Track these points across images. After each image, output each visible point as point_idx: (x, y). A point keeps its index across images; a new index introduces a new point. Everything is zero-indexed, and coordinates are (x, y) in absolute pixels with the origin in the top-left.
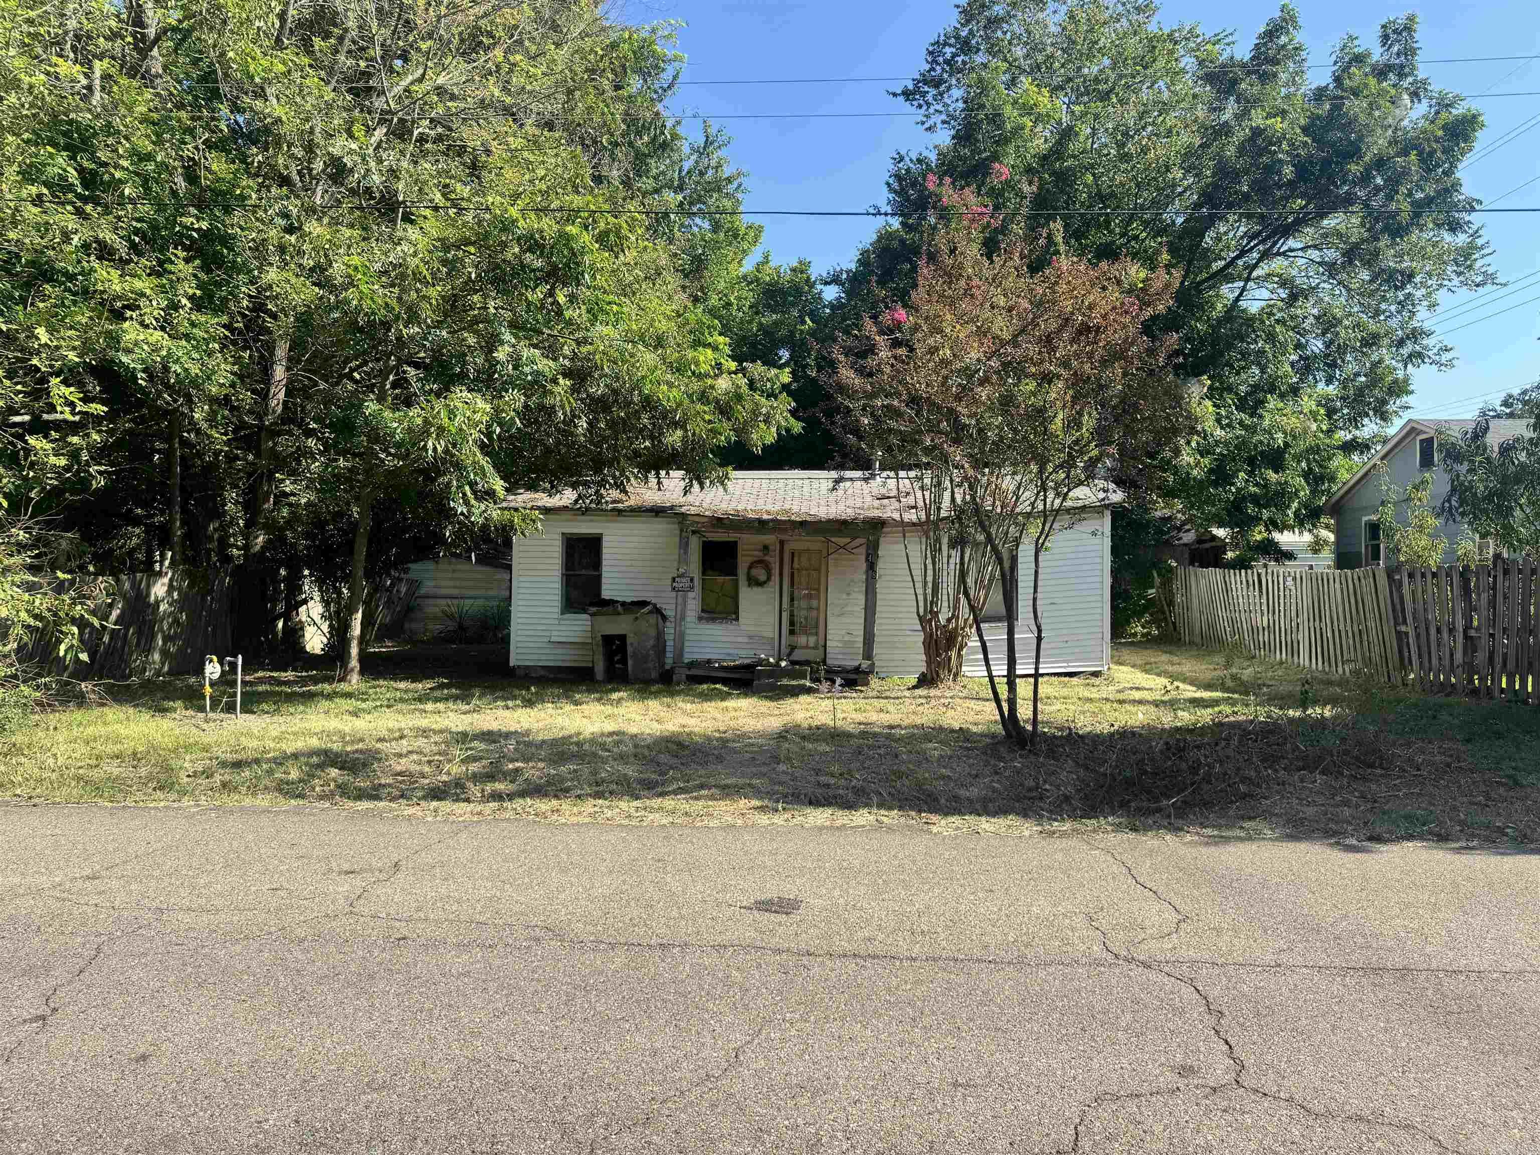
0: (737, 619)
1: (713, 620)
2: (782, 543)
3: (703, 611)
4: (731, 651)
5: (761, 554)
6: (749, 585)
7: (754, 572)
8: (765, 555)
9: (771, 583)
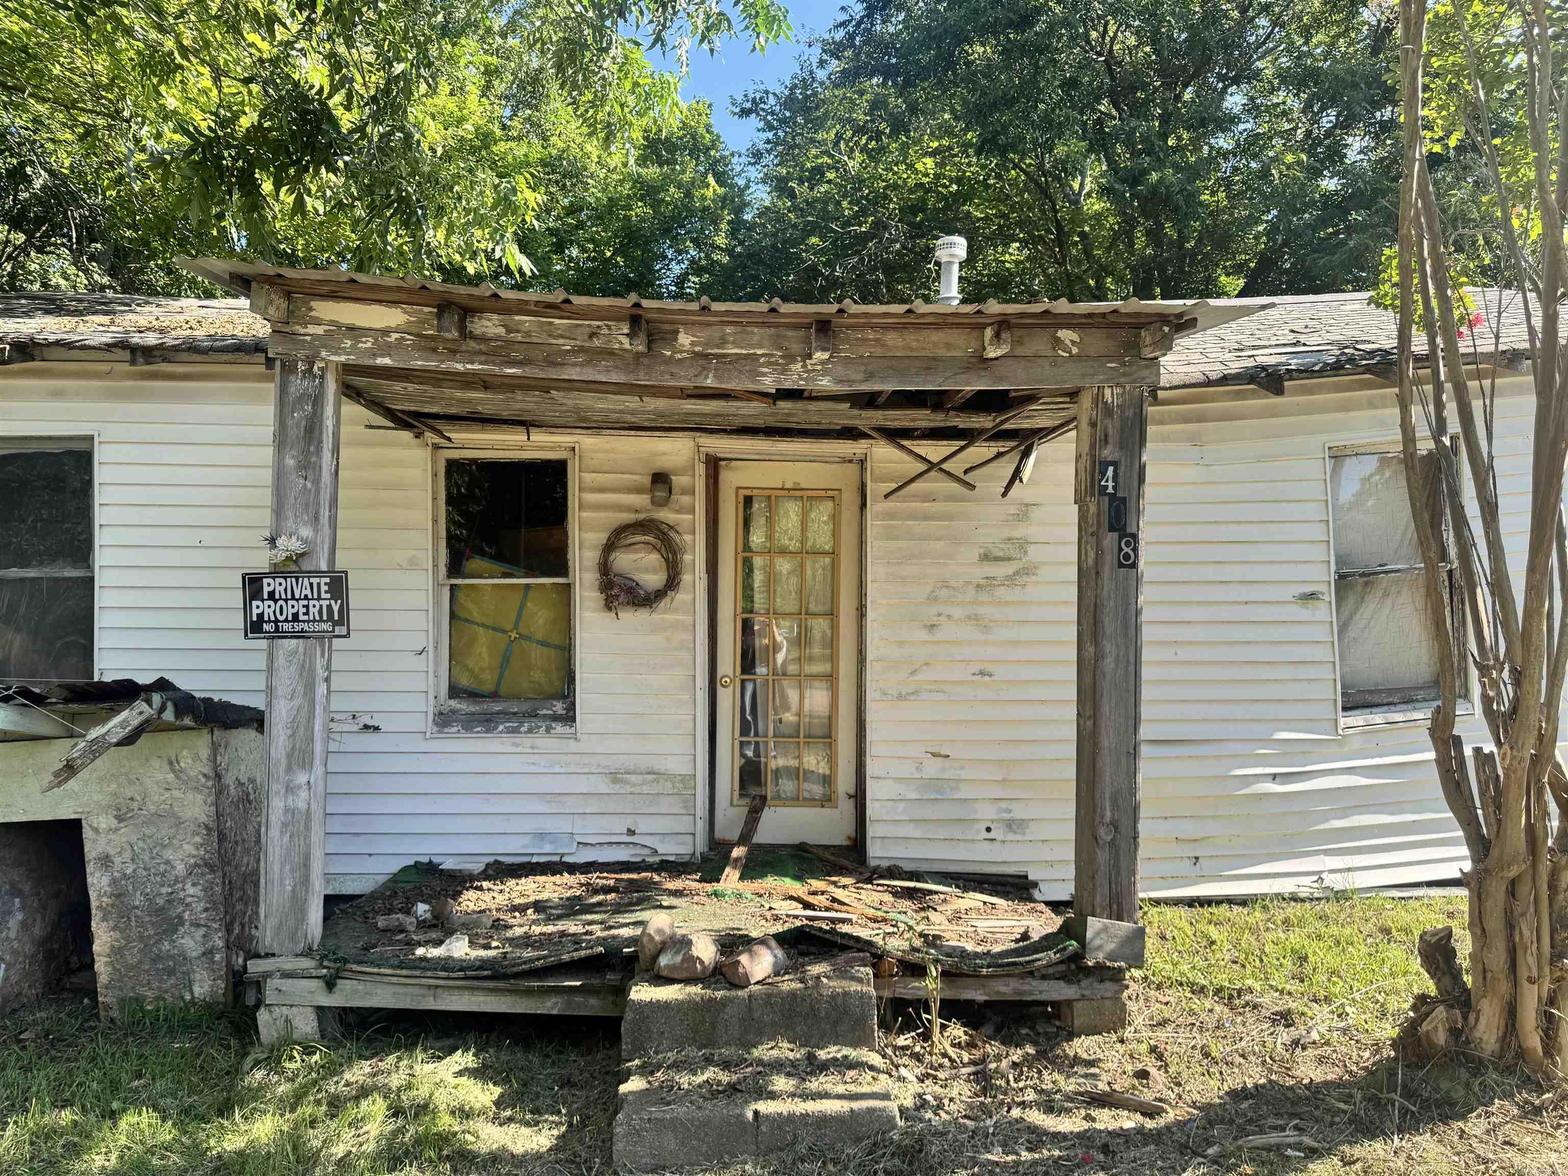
0: (569, 718)
1: (488, 722)
2: (714, 465)
3: (454, 692)
4: (549, 825)
5: (642, 500)
6: (609, 604)
7: (623, 561)
8: (661, 504)
9: (681, 597)
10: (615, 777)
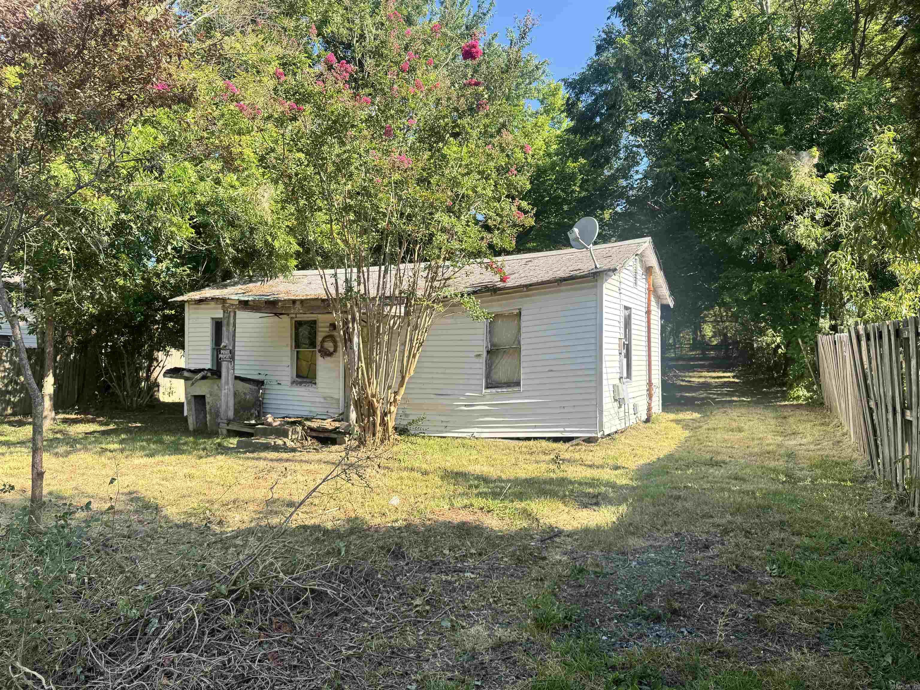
0: (315, 383)
1: (302, 383)
3: (297, 376)
5: (329, 330)
6: (322, 356)
7: (326, 345)
8: (332, 331)
9: (337, 354)
10: (325, 398)
